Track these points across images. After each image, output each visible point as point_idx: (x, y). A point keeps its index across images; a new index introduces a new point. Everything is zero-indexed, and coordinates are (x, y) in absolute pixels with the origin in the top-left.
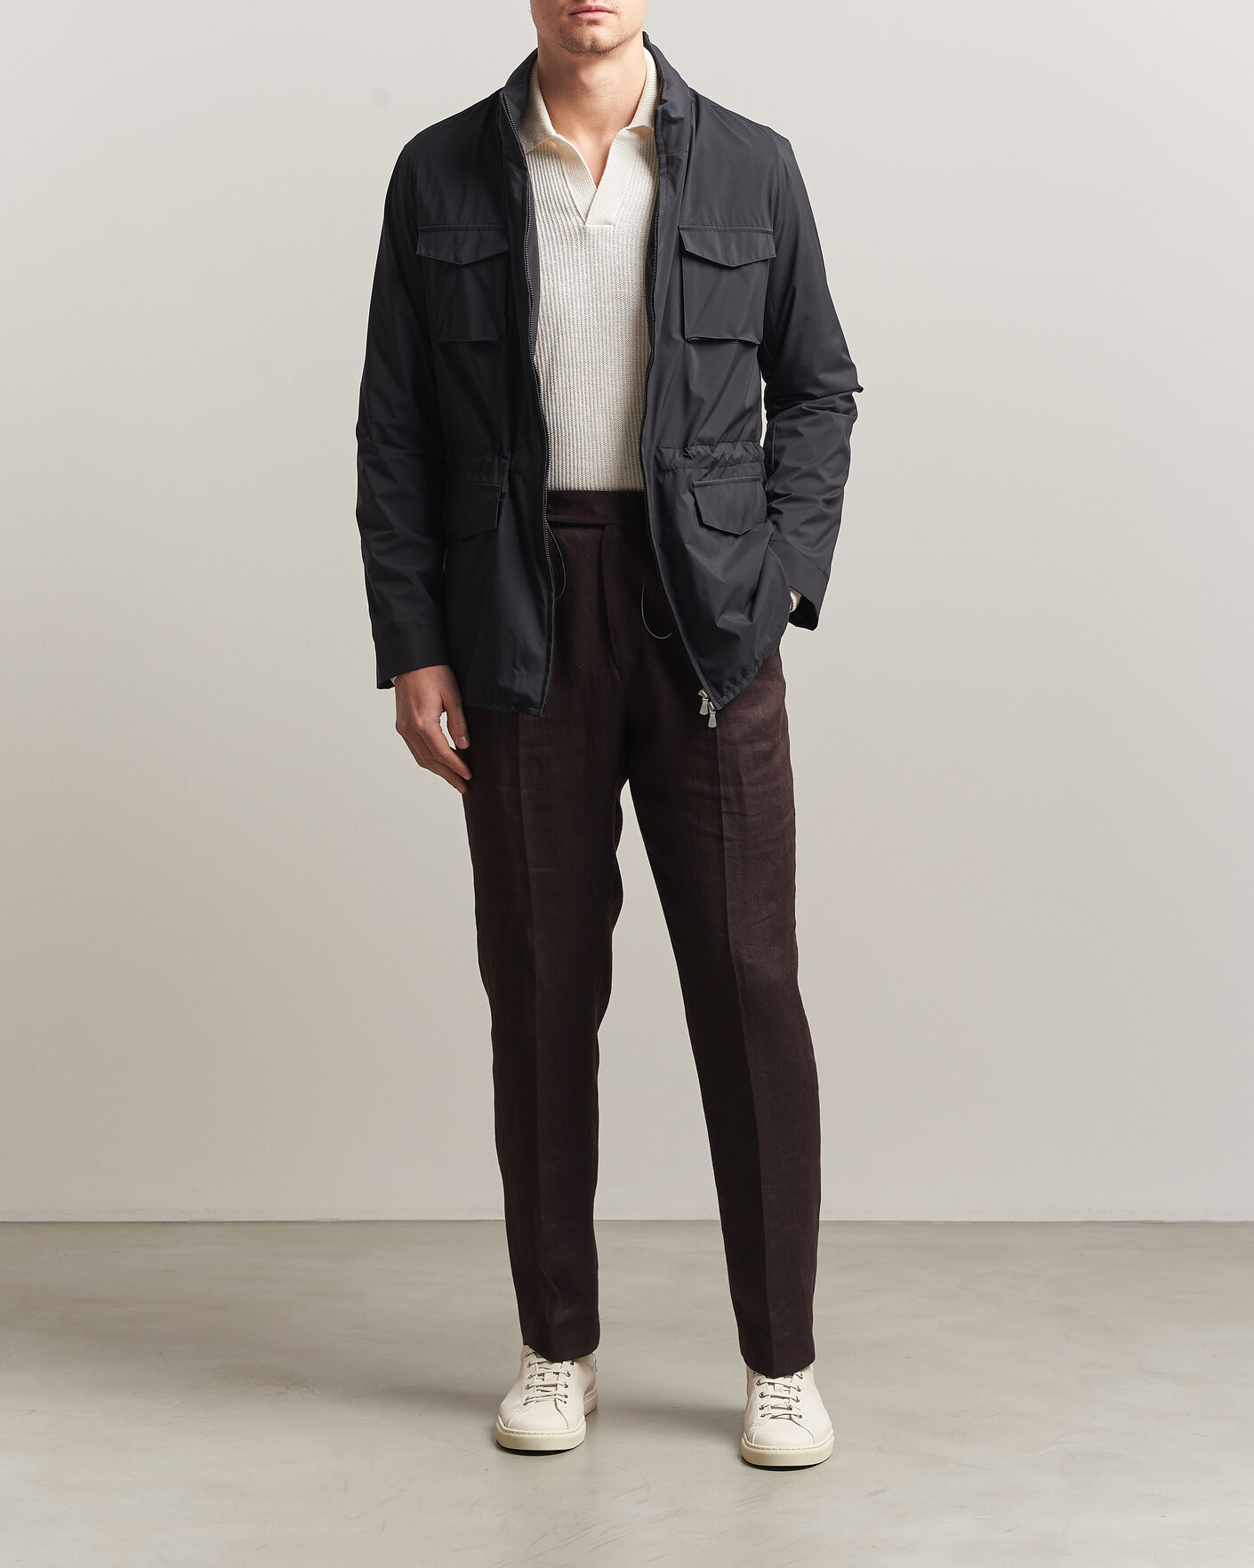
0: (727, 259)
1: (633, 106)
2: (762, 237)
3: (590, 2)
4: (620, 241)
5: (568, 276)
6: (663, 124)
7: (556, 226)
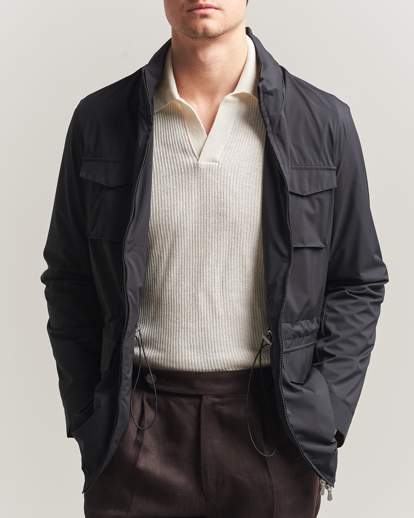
0: (301, 190)
1: (237, 78)
2: (327, 173)
3: (201, 1)
4: (223, 174)
5: (184, 197)
6: (264, 96)
7: (178, 162)
